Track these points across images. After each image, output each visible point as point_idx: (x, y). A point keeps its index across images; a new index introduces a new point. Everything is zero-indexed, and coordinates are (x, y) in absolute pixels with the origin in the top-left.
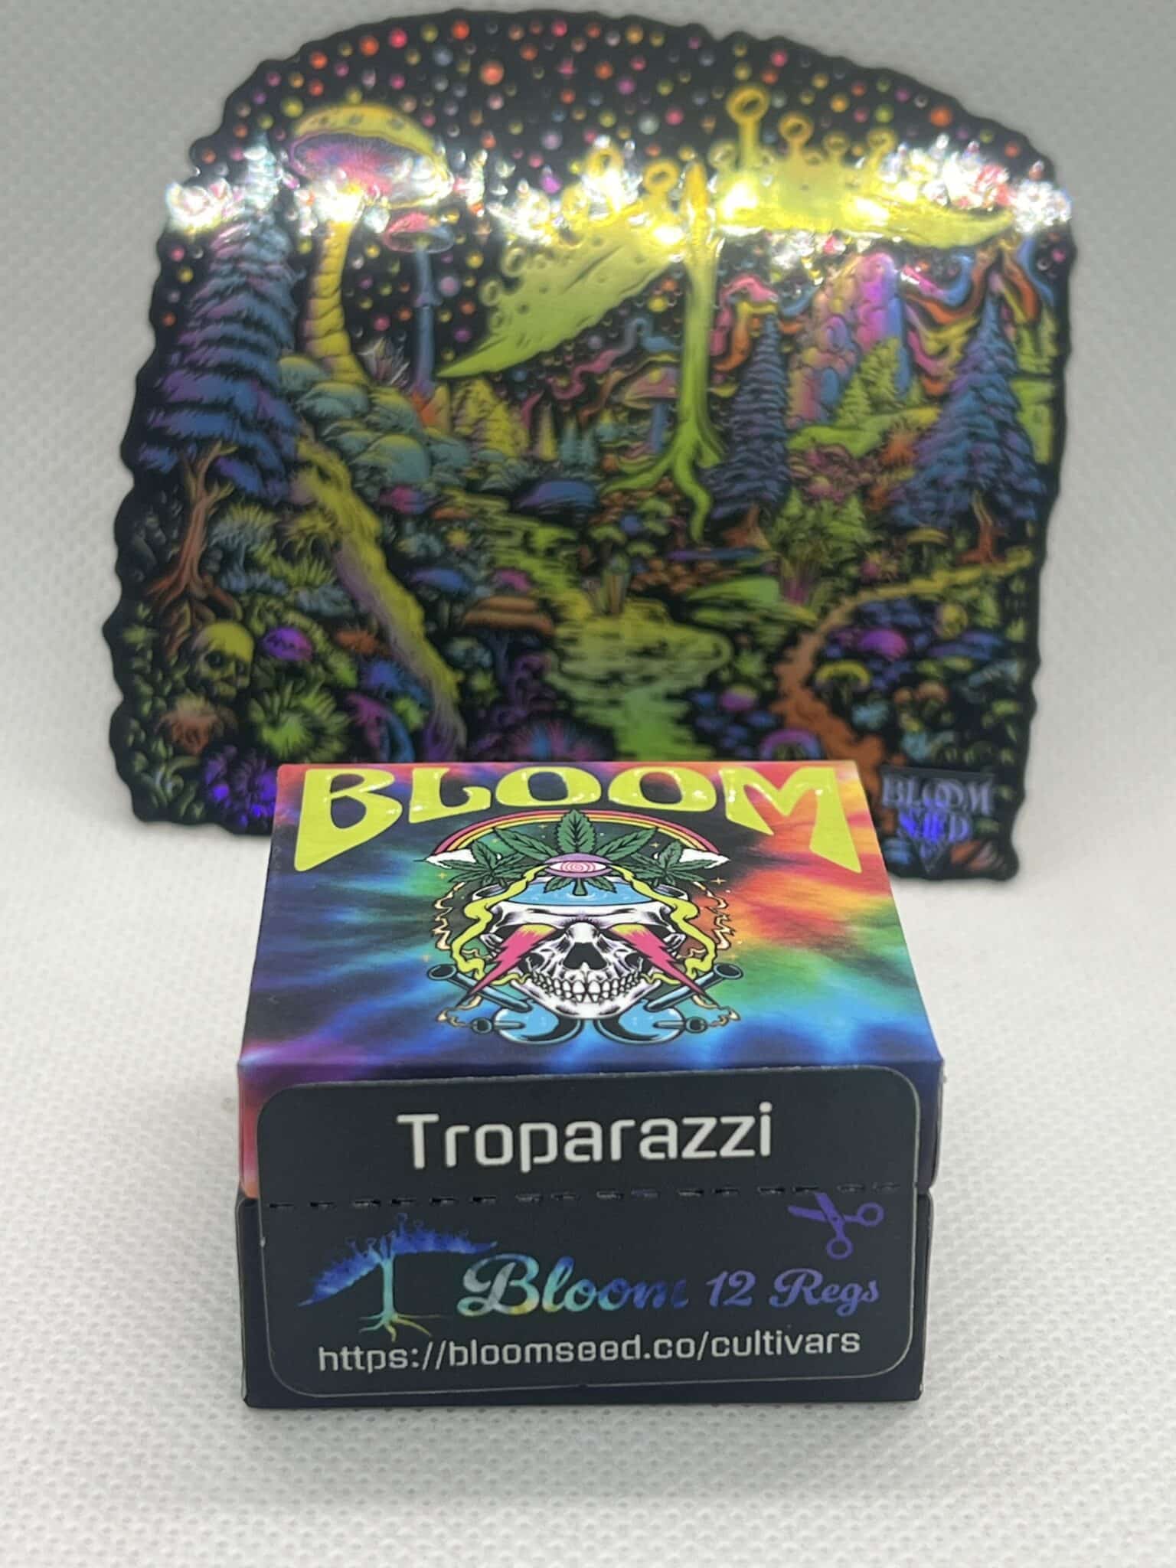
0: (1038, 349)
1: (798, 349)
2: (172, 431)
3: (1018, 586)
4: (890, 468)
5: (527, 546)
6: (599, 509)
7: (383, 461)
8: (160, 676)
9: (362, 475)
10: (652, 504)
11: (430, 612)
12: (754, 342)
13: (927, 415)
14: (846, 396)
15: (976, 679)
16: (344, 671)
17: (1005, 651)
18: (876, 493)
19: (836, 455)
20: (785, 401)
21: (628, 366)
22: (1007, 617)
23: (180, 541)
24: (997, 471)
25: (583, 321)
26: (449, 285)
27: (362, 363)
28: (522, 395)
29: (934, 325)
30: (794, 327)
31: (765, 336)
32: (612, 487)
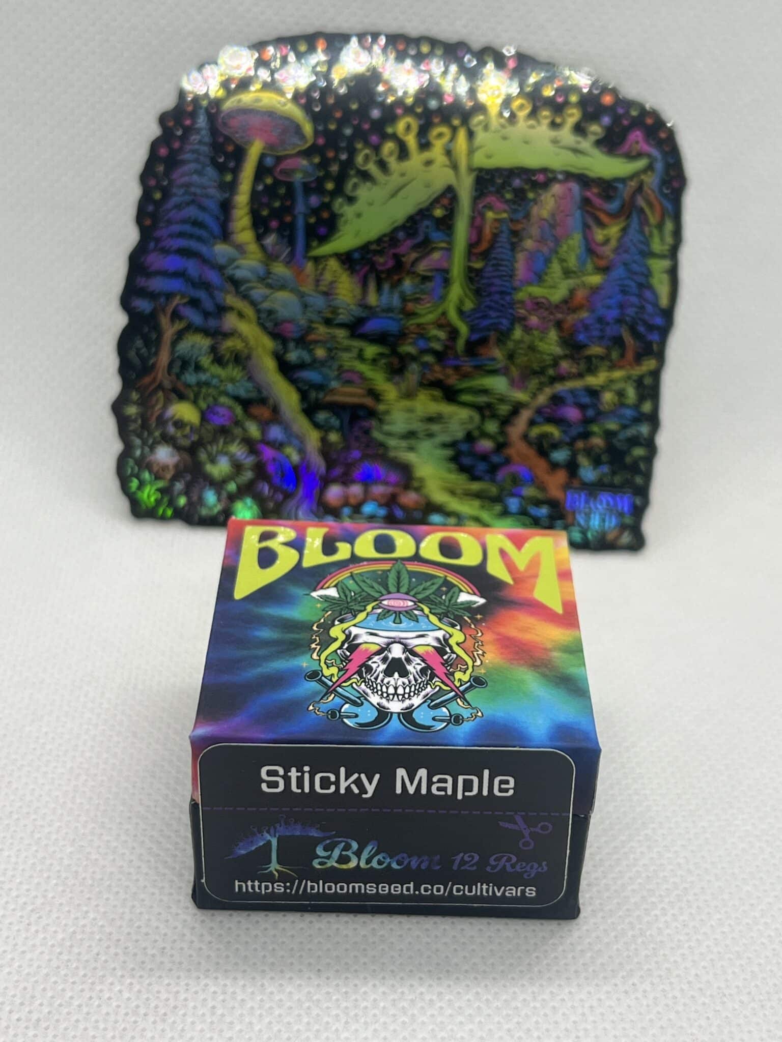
0: (662, 239)
1: (521, 240)
2: (151, 289)
3: (648, 381)
4: (574, 310)
5: (361, 357)
6: (402, 335)
7: (277, 306)
8: (146, 434)
9: (263, 315)
10: (435, 332)
11: (304, 396)
12: (495, 236)
13: (596, 279)
14: (549, 268)
15: (622, 436)
16: (254, 430)
17: (640, 418)
18: (566, 326)
19: (543, 303)
20: (512, 270)
21: (419, 250)
22: (642, 398)
23: (156, 354)
24: (637, 313)
25: (393, 223)
26: (314, 200)
27: (263, 248)
28: (358, 268)
29: (602, 225)
30: (519, 227)
31: (502, 232)
32: (411, 322)
